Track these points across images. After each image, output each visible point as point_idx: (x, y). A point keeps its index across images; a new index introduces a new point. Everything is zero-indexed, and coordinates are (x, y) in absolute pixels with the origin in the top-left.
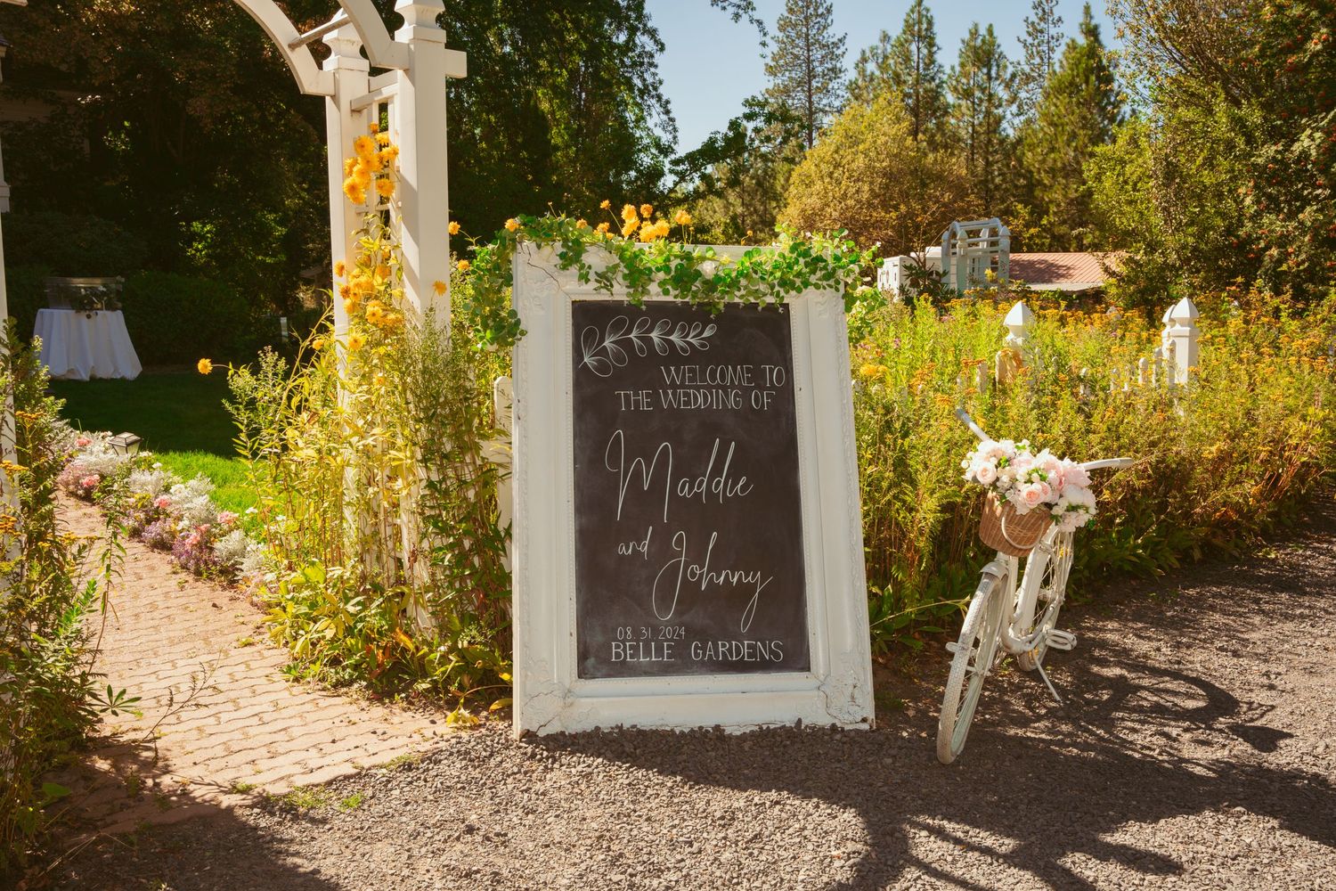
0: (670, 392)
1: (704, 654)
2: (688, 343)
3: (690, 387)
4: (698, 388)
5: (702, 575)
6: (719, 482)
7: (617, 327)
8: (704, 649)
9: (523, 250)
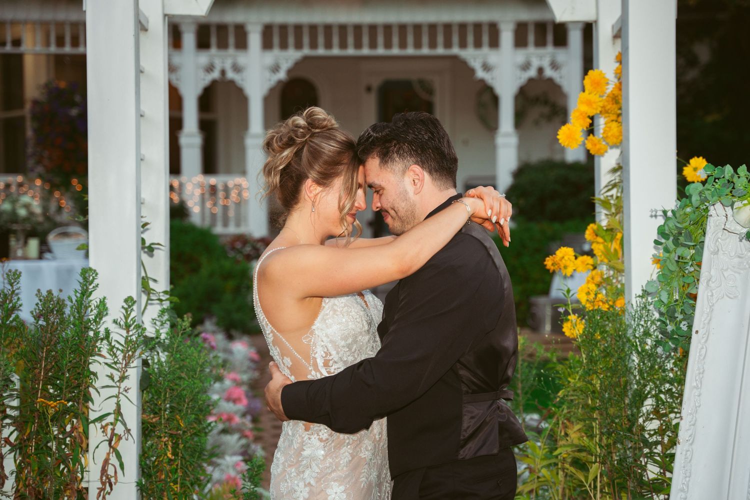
9: (717, 213)
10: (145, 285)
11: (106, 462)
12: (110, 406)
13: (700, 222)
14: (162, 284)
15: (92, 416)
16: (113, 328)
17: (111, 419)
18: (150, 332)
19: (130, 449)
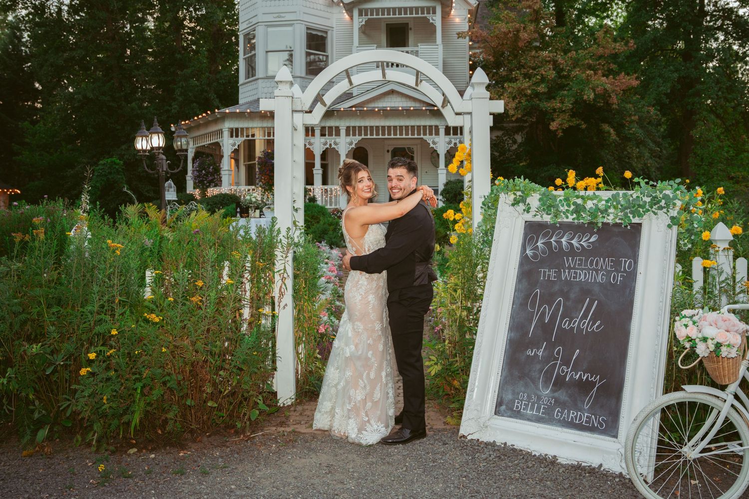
0: (567, 271)
1: (561, 416)
2: (581, 245)
3: (578, 269)
4: (582, 270)
5: (567, 372)
6: (585, 323)
7: (545, 235)
8: (562, 414)
9: (502, 196)
10: (294, 223)
11: (281, 287)
12: (282, 267)
13: (496, 200)
14: (301, 222)
15: (276, 270)
16: (283, 238)
17: (282, 271)
18: (296, 240)
19: (289, 283)
